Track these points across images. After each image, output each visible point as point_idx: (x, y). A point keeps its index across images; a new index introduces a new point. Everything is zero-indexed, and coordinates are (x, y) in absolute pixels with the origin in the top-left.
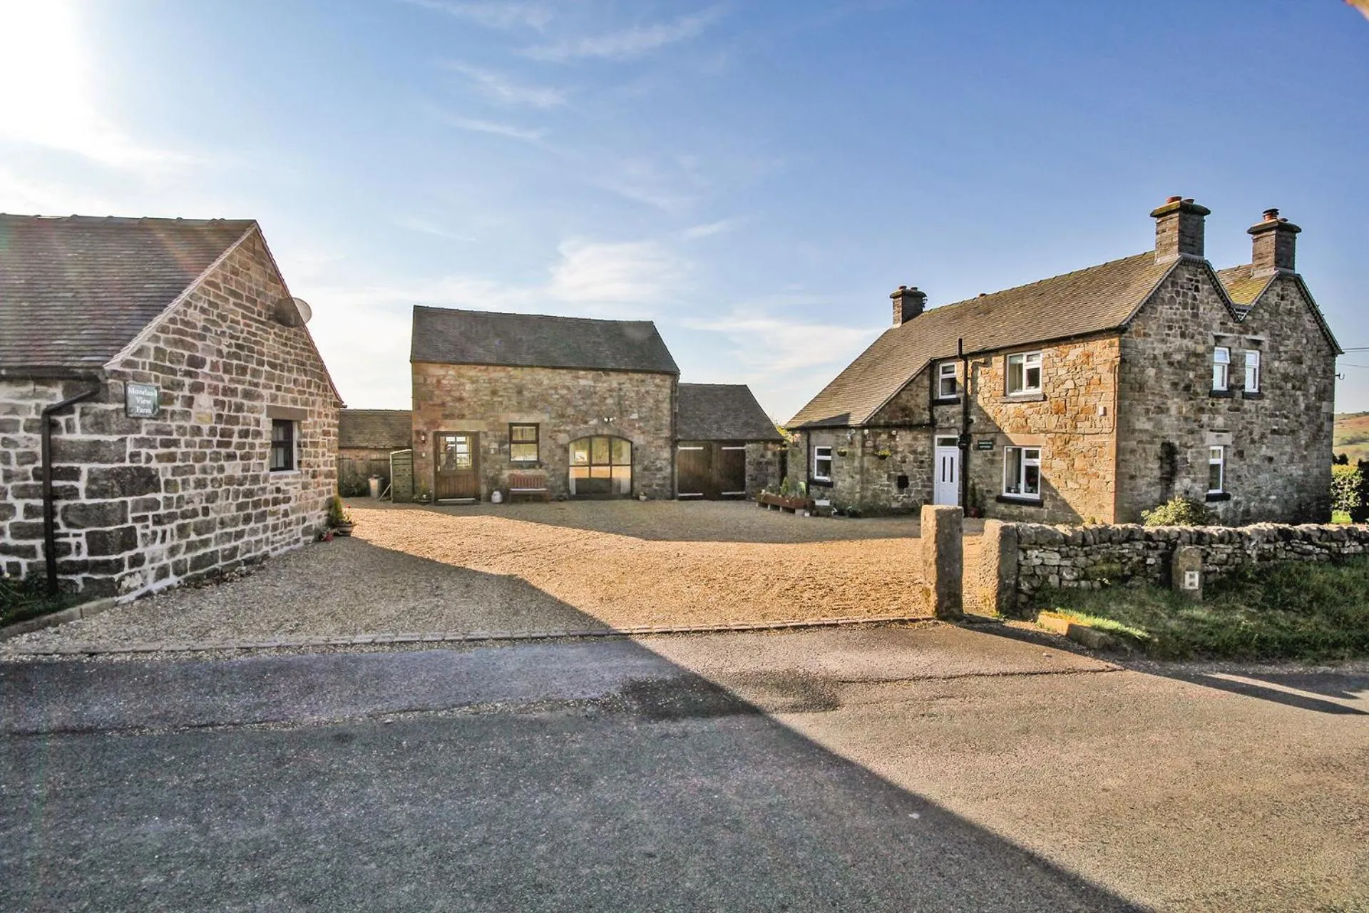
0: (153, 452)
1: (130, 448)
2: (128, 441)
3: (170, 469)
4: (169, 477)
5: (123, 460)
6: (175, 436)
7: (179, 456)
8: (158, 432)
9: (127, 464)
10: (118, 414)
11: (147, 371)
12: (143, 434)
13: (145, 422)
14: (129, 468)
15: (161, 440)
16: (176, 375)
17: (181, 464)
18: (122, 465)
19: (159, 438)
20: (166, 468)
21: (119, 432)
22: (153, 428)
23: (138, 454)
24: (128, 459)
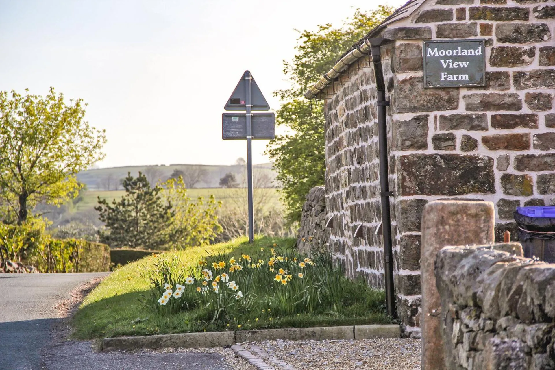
0: (477, 135)
1: (433, 130)
2: (431, 120)
3: (512, 160)
4: (511, 170)
5: (424, 146)
6: (526, 110)
7: (533, 140)
8: (486, 105)
9: (430, 150)
10: (412, 85)
11: (467, 21)
12: (462, 110)
13: (464, 92)
14: (432, 157)
15: (493, 117)
16: (526, 18)
17: (538, 152)
18: (421, 152)
19: (489, 114)
20: (507, 158)
21: (414, 109)
22: (477, 101)
23: (451, 138)
24: (430, 145)
